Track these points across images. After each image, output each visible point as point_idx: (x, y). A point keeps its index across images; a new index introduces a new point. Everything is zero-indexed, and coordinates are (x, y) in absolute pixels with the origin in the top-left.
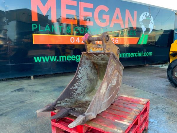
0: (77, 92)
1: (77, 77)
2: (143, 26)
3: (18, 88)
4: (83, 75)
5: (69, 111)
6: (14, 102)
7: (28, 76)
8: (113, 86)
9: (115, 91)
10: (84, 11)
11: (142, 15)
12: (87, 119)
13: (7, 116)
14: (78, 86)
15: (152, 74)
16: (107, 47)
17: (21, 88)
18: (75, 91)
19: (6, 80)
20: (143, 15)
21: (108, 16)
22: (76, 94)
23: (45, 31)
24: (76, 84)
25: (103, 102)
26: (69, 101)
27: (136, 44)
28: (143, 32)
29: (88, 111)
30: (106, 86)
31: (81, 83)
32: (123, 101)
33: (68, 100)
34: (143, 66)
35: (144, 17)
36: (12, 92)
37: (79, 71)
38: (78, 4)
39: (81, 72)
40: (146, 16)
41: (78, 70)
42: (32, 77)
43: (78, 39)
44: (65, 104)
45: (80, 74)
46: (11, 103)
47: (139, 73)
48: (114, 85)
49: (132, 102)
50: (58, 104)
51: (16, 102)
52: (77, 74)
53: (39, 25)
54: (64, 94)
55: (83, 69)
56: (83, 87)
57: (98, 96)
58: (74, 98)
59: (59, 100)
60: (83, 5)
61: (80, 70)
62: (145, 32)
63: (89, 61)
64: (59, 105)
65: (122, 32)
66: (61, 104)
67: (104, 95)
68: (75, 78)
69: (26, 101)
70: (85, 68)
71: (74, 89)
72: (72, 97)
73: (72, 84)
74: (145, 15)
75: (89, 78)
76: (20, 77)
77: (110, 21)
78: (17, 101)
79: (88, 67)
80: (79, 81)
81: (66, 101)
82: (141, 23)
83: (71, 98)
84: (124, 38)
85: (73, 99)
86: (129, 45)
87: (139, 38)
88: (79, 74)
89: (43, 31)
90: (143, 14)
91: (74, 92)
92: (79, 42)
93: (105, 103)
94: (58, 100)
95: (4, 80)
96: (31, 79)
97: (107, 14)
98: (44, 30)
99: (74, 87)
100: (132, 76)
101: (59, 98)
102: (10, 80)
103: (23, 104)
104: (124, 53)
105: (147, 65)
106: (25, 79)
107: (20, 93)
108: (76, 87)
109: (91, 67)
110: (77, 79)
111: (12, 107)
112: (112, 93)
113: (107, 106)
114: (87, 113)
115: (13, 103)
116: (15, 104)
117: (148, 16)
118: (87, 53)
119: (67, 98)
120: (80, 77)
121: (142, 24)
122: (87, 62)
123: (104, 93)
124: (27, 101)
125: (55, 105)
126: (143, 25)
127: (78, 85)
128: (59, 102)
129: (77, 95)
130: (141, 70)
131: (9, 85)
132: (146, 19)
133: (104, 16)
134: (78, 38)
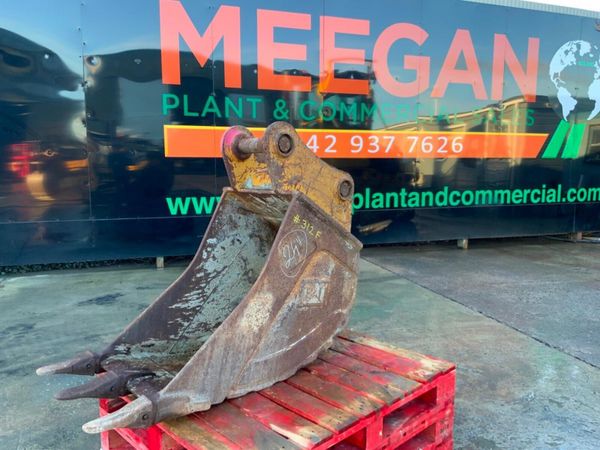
0: (200, 318)
1: (199, 271)
2: (565, 90)
3: (102, 294)
4: (226, 263)
5: (127, 379)
6: (68, 335)
7: (151, 256)
8: (307, 305)
9: (323, 326)
10: (336, 45)
11: (560, 52)
12: (163, 411)
13: (26, 378)
14: (204, 301)
15: (583, 269)
16: (290, 173)
17: (113, 293)
18: (190, 315)
19: (84, 267)
20: (566, 52)
21: (427, 60)
22: (194, 326)
23: (203, 115)
24: (195, 292)
25: (253, 360)
26: (164, 349)
27: (535, 157)
28: (566, 113)
29: (172, 385)
30: (269, 306)
31: (215, 290)
32: (354, 363)
33: (158, 343)
34: (564, 239)
35: (570, 59)
36: (81, 304)
37: (209, 249)
38: (315, 24)
39: (217, 252)
40: (577, 54)
41: (205, 247)
42: (160, 261)
43: (312, 142)
44: (146, 354)
45: (211, 259)
46: (58, 338)
47: (539, 263)
48: (317, 305)
49: (385, 366)
50: (116, 353)
51: (73, 338)
52: (200, 259)
53: (186, 97)
54: (141, 322)
55: (227, 242)
56: (224, 303)
57: (224, 337)
58: (187, 338)
59: (125, 343)
60: (332, 25)
61: (213, 246)
62: (571, 112)
63: (252, 218)
64: (120, 357)
65: (497, 114)
66: (128, 352)
67: (259, 336)
68: (192, 273)
69: (104, 337)
70: (233, 242)
71: (185, 309)
72: (176, 334)
73: (178, 293)
74: (575, 49)
75: (250, 275)
76: (126, 258)
77: (433, 78)
78: (78, 334)
79: (246, 240)
80: (208, 283)
81: (153, 345)
82: (554, 81)
83: (172, 337)
84: (483, 136)
85: (181, 343)
86: (519, 162)
87: (546, 135)
88: (206, 260)
89: (196, 114)
90: (565, 47)
91: (186, 318)
92: (315, 151)
93: (266, 362)
94: (118, 342)
95: (77, 267)
96: (156, 267)
97: (421, 54)
98: (200, 112)
99: (187, 301)
100: (501, 275)
101: (124, 335)
102: (94, 266)
103: (90, 345)
104: (504, 189)
105: (580, 235)
106: (139, 265)
107: (101, 309)
108: (193, 304)
109: (261, 240)
110: (198, 275)
111: (55, 352)
112: (306, 331)
113: (281, 374)
114: (170, 390)
115: (63, 339)
116: (68, 342)
117: (586, 55)
118: (235, 191)
119: (156, 337)
120: (210, 270)
121: (560, 85)
122: (242, 220)
123: (256, 329)
124: (106, 335)
125: (105, 357)
126: (564, 86)
127: (205, 298)
128: (121, 348)
129: (197, 329)
130: (547, 252)
131: (84, 282)
132: (577, 66)
133: (410, 61)
134: (314, 137)
